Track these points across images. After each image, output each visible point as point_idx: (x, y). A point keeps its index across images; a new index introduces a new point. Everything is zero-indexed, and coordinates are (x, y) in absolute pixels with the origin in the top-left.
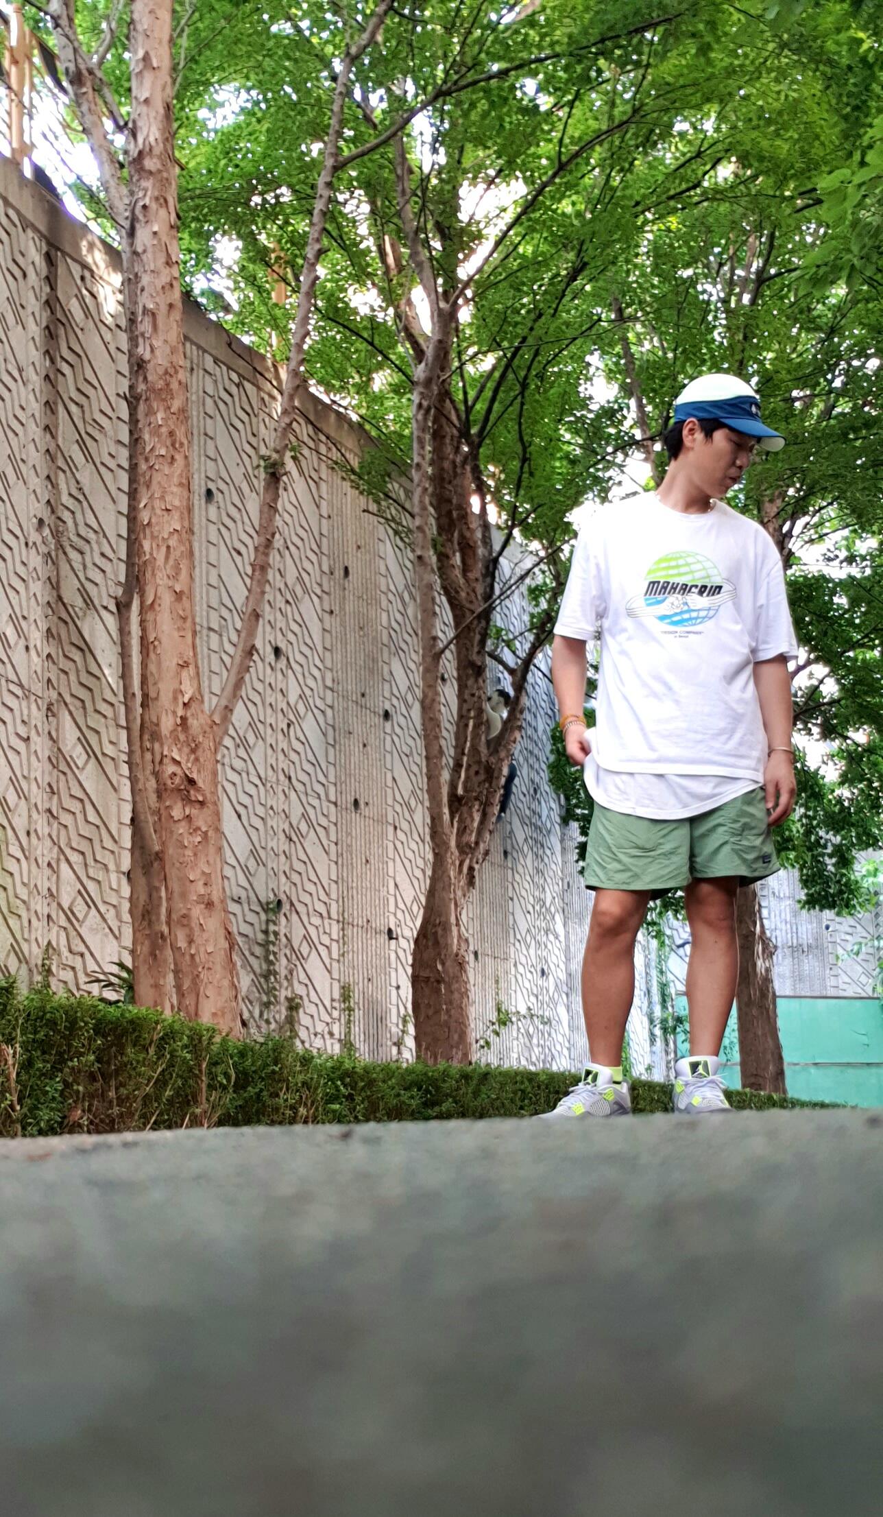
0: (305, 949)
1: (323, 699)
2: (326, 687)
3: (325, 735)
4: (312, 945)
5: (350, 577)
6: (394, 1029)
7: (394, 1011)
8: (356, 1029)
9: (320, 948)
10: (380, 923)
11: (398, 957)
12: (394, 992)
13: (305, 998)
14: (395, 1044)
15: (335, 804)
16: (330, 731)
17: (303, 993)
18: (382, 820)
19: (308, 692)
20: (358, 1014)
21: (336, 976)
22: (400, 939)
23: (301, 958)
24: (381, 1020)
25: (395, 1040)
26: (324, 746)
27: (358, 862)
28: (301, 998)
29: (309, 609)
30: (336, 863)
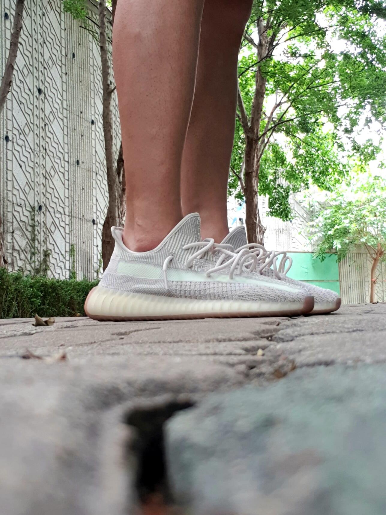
0: (53, 229)
1: (62, 114)
2: (63, 108)
3: (63, 130)
4: (56, 226)
5: (76, 58)
6: (95, 265)
7: (95, 257)
8: (77, 265)
9: (60, 228)
10: (89, 217)
11: (97, 232)
12: (95, 248)
13: (53, 251)
14: (95, 271)
15: (68, 162)
16: (65, 129)
17: (52, 249)
18: (90, 170)
19: (55, 110)
20: (78, 257)
21: (67, 240)
22: (99, 224)
23: (51, 232)
24: (89, 260)
25: (96, 270)
26: (62, 135)
27: (79, 189)
28: (51, 250)
29: (55, 72)
30: (68, 189)
